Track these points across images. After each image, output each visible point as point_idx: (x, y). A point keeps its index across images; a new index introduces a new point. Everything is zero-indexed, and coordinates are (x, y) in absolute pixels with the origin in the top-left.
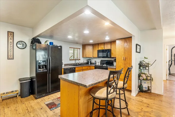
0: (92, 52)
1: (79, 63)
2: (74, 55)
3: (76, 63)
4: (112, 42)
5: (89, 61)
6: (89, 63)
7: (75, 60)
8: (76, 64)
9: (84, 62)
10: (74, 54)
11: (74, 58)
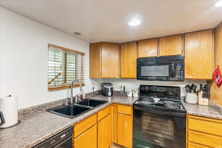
0: (117, 64)
1: (82, 96)
2: (66, 73)
3: (74, 96)
4: (186, 36)
5: (109, 87)
6: (110, 94)
7: (70, 87)
8: (74, 99)
9: (95, 91)
10: (65, 68)
11: (65, 81)
